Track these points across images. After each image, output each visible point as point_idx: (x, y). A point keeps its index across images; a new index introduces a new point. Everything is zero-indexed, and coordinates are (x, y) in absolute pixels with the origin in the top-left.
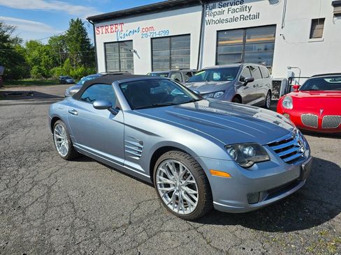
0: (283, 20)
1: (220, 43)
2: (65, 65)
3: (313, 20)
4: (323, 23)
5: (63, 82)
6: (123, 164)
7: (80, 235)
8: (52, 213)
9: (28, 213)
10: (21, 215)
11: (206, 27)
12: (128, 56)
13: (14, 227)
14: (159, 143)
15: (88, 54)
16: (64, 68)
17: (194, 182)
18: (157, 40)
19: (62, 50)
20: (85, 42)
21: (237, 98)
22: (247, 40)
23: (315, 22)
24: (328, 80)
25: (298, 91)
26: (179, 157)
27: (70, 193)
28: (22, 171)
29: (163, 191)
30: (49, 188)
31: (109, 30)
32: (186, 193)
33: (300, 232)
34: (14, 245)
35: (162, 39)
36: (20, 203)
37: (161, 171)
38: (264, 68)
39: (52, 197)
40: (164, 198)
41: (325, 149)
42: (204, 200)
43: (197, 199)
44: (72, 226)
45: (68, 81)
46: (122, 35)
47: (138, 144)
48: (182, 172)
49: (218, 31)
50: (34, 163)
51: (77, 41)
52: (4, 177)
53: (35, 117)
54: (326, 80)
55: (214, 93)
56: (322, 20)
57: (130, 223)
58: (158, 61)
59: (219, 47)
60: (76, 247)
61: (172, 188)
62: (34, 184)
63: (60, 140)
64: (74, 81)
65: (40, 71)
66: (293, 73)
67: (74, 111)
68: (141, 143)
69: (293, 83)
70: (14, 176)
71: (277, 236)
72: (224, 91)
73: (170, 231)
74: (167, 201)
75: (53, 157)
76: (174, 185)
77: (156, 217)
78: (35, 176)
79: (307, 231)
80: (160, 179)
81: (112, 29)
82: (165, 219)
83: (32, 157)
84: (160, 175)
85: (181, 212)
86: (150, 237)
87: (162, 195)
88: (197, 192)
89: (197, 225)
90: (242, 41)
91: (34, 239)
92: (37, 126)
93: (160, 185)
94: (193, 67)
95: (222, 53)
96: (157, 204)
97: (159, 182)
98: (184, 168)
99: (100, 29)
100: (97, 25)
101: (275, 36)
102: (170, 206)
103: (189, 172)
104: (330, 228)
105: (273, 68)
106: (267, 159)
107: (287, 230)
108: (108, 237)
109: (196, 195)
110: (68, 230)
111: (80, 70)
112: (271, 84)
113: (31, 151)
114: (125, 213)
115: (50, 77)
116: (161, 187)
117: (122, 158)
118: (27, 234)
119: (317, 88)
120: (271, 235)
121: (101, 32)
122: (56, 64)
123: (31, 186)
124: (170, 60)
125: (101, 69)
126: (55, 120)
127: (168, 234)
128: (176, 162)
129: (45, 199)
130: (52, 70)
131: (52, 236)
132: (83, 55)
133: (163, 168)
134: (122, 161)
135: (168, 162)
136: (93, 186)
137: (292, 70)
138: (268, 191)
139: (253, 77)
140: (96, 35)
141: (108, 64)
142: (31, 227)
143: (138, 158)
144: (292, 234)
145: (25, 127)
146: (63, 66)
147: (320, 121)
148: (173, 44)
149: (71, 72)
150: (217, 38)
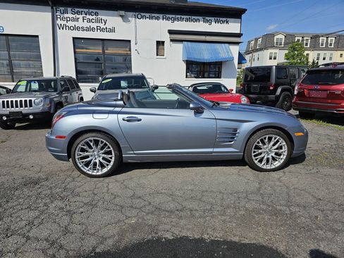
0: (136, 37)
3: (157, 41)
4: (164, 45)
11: (59, 32)
22: (106, 51)
49: (74, 38)
56: (163, 42)
59: (77, 55)
67: (132, 117)
90: (101, 51)
95: (82, 60)
101: (130, 50)
124: (11, 65)
134: (211, 150)
143: (230, 143)
148: (13, 45)
150: (74, 46)
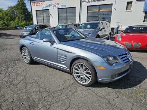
0: (115, 2)
1: (88, 11)
2: (16, 20)
3: (127, 2)
4: (132, 4)
5: (16, 28)
6: (57, 65)
7: (44, 95)
8: (29, 86)
9: (19, 87)
10: (16, 88)
11: (83, 4)
12: (47, 16)
13: (14, 93)
14: (74, 56)
15: (27, 15)
16: (16, 22)
17: (90, 71)
18: (60, 9)
19: (14, 13)
20: (25, 10)
21: (98, 36)
22: (100, 11)
23: (128, 3)
24: (134, 28)
25: (122, 33)
26: (83, 62)
27: (35, 78)
28: (10, 69)
29: (75, 76)
30: (25, 76)
31: (38, 4)
32: (86, 76)
33: (129, 89)
34: (16, 100)
35: (63, 9)
36: (14, 83)
37: (75, 68)
38: (108, 23)
39: (27, 80)
40: (76, 78)
41: (134, 56)
42: (94, 78)
43: (91, 78)
44: (40, 91)
45: (18, 28)
46: (44, 7)
47: (64, 57)
48: (84, 68)
49: (88, 6)
50: (14, 66)
51: (21, 9)
52: (2, 73)
53: (7, 45)
54: (133, 28)
55: (89, 34)
56: (131, 2)
57: (63, 89)
58: (61, 19)
59: (88, 13)
60: (43, 99)
61: (79, 74)
62: (17, 75)
63: (25, 55)
64: (21, 28)
65: (4, 23)
66: (119, 25)
67: (32, 43)
68: (66, 56)
69: (119, 29)
70: (7, 72)
71: (121, 90)
72: (93, 33)
73: (81, 91)
74: (78, 79)
75: (22, 63)
76: (80, 73)
77: (73, 86)
78: (17, 71)
79: (132, 88)
80: (74, 71)
81: (39, 4)
82: (77, 87)
83: (12, 64)
84: (74, 69)
85: (84, 83)
86: (73, 94)
87: (75, 77)
88: (91, 75)
89: (90, 88)
90: (98, 11)
91: (24, 97)
92: (10, 49)
93: (74, 73)
94: (77, 22)
95: (90, 16)
96: (73, 81)
97: (74, 72)
98: (85, 66)
99: (34, 4)
100: (32, 2)
101: (112, 9)
102: (79, 81)
103: (88, 67)
104: (140, 87)
105: (111, 23)
106: (118, 61)
107: (125, 88)
108: (56, 95)
109: (90, 77)
110: (38, 93)
111: (24, 23)
112: (111, 30)
113: (11, 61)
114: (60, 85)
115: (9, 26)
116: (75, 74)
117: (56, 63)
118: (21, 95)
119: (130, 32)
120: (119, 90)
121: (34, 5)
122: (12, 20)
123: (16, 76)
124: (67, 19)
125: (35, 23)
126: (22, 47)
127: (80, 92)
128: (82, 64)
129: (24, 81)
130: (10, 23)
131: (32, 96)
132: (25, 15)
133: (76, 66)
134: (57, 64)
135: (78, 64)
136: (44, 75)
137: (119, 24)
138: (118, 74)
139: (104, 27)
140: (32, 7)
141: (38, 20)
142: (22, 93)
143: (64, 63)
144: (127, 89)
145: (4, 50)
146: (15, 21)
147: (132, 45)
148: (68, 11)
149: (19, 24)
150: (87, 9)
